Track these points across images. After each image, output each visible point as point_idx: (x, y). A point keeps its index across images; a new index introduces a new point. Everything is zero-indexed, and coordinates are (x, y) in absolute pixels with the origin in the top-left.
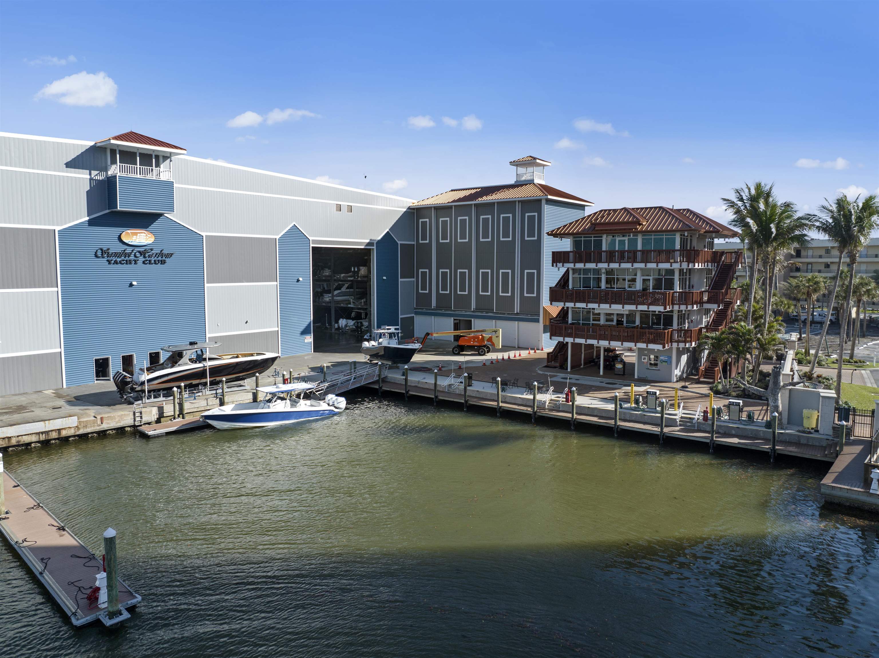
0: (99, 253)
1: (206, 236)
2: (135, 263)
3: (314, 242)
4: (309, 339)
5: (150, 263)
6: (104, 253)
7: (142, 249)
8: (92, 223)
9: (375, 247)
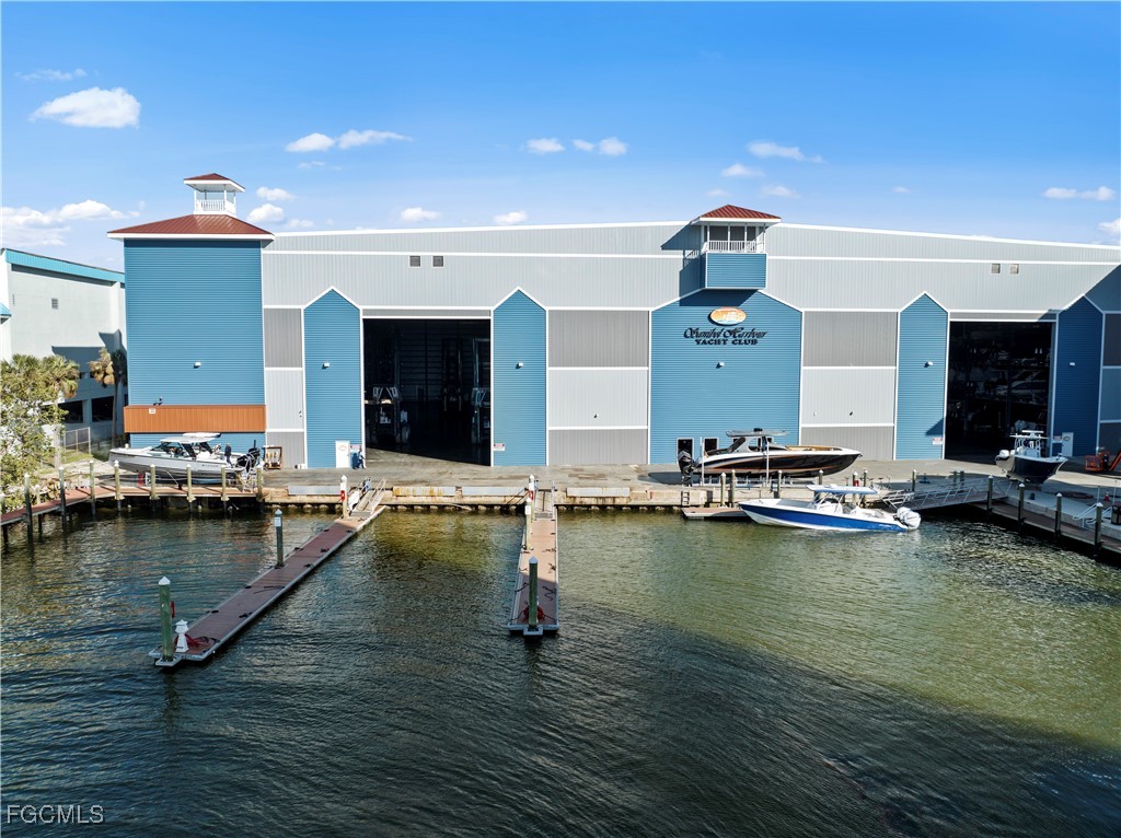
0: (689, 334)
1: (806, 312)
2: (725, 343)
3: (953, 315)
4: (940, 441)
5: (740, 343)
6: (693, 333)
7: (732, 329)
8: (683, 303)
9: (1057, 321)
